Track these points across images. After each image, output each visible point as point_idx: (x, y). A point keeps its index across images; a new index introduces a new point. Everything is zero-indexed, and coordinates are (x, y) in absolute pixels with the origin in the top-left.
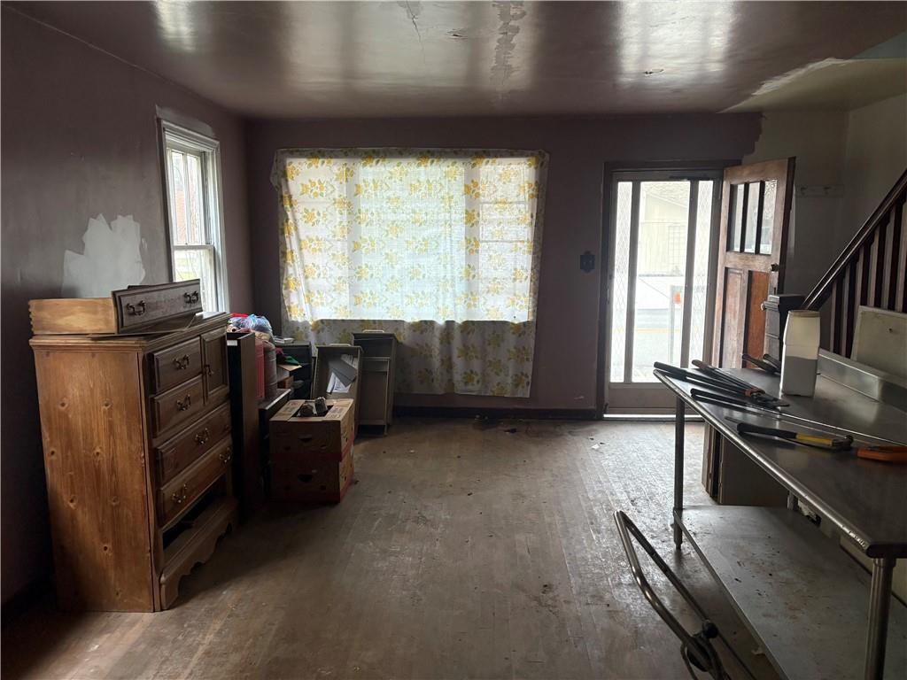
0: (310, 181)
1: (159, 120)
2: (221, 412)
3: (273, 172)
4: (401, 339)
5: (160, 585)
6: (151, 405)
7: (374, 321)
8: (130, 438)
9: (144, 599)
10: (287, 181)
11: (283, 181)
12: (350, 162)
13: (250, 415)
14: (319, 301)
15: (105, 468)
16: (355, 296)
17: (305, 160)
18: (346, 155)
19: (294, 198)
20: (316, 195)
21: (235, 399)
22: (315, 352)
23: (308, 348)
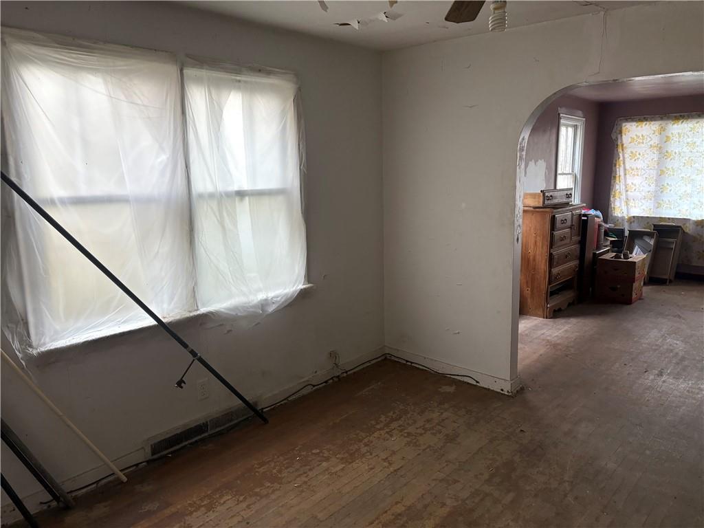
0: (636, 135)
1: (559, 114)
2: (575, 248)
3: (614, 131)
4: (687, 231)
5: (547, 308)
6: (552, 235)
7: (669, 219)
8: (542, 247)
9: (540, 312)
10: (622, 136)
11: (619, 136)
12: (663, 123)
13: (589, 255)
14: (633, 205)
15: (531, 258)
16: (658, 203)
17: (635, 123)
18: (662, 119)
19: (625, 146)
20: (639, 143)
21: (583, 243)
22: (627, 233)
23: (623, 231)
